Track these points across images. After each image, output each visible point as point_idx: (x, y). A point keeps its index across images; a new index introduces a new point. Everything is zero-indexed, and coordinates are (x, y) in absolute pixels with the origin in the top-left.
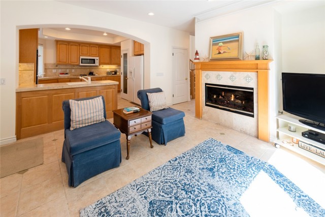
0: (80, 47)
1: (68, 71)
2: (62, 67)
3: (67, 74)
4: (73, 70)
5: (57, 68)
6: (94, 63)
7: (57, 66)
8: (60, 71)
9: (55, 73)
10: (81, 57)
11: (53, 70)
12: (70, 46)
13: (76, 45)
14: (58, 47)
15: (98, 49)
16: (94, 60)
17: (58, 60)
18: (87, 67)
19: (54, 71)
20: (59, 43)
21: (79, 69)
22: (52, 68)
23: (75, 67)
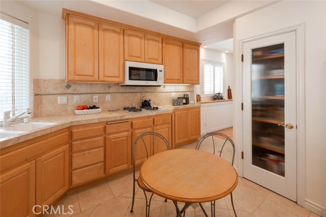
0: (126, 38)
1: (95, 99)
2: (82, 89)
3: (94, 107)
4: (108, 97)
5: (69, 91)
6: (156, 79)
7: (68, 87)
8: (77, 100)
9: (63, 105)
10: (129, 64)
11: (59, 97)
12: (101, 32)
13: (115, 32)
14: (72, 32)
15: (160, 44)
16: (155, 71)
17: (71, 69)
18: (137, 89)
19: (62, 100)
20: (72, 20)
21: (121, 94)
22: (55, 92)
23: (111, 90)
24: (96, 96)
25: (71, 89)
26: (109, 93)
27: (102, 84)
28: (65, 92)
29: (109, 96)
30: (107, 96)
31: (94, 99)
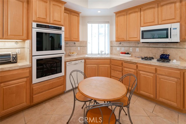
0: (142, 13)
2: (126, 45)
5: (121, 45)
8: (123, 50)
9: (118, 51)
11: (117, 48)
12: (128, 16)
21: (146, 48)
22: (116, 46)
23: (139, 45)
24: (131, 48)
25: (121, 44)
26: (138, 47)
27: (134, 42)
28: (119, 46)
29: (138, 49)
30: (137, 49)
31: (130, 50)
